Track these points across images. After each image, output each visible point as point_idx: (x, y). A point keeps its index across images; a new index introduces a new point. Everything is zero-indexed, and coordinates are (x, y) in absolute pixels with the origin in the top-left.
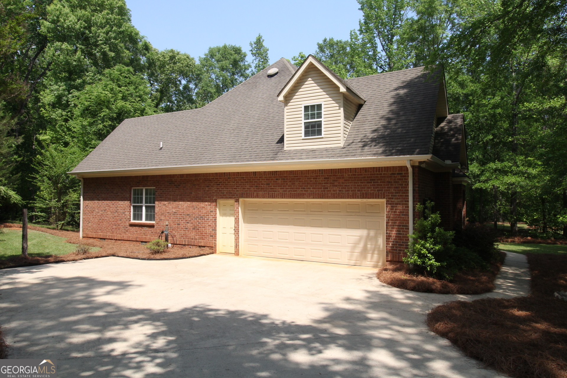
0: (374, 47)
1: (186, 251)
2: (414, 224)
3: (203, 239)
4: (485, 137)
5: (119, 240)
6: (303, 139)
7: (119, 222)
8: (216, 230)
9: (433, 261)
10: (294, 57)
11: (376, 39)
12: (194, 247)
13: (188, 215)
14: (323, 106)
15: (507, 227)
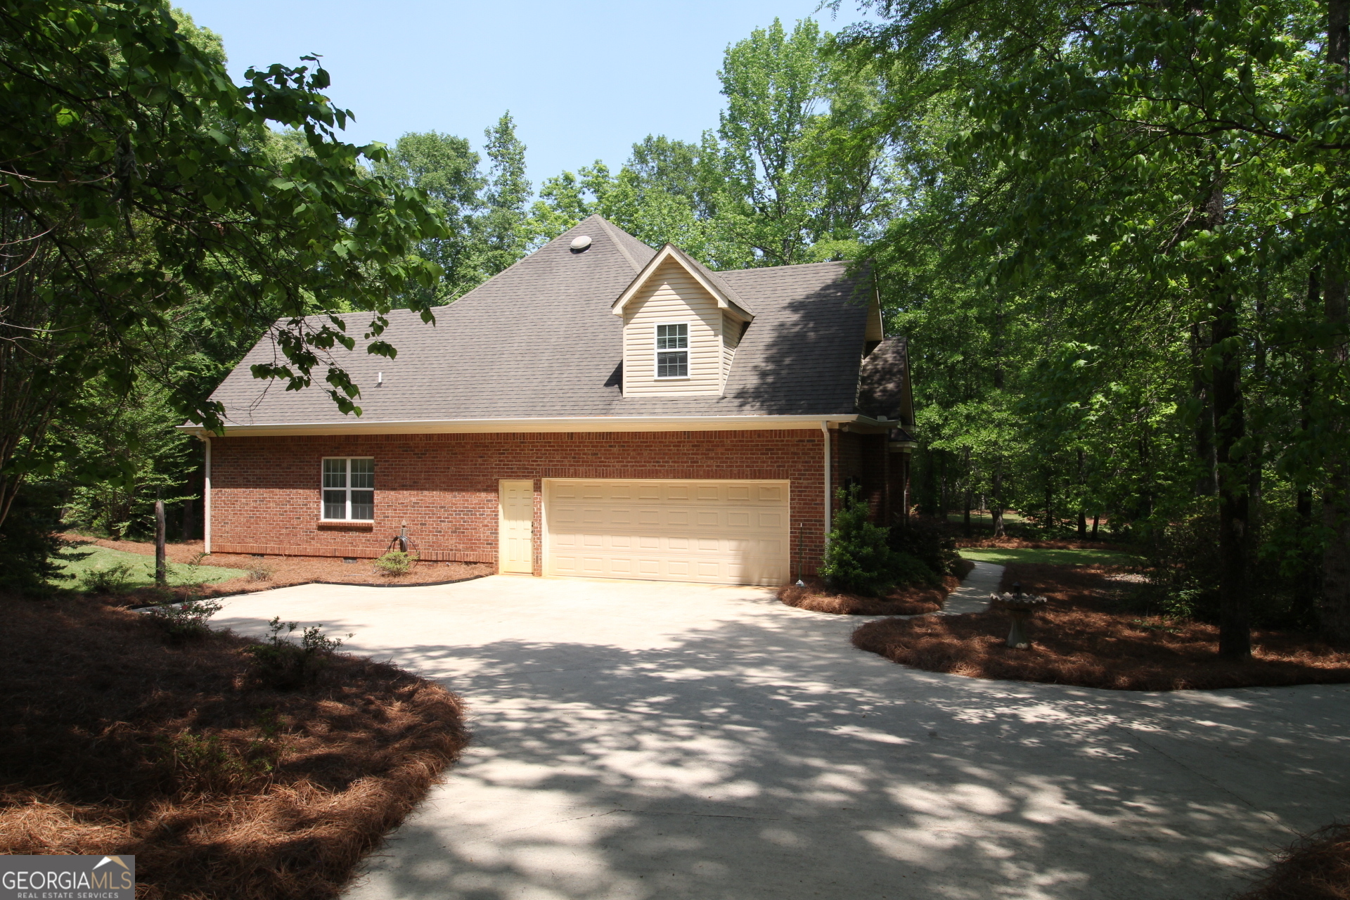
0: (750, 171)
1: (441, 571)
2: (832, 517)
3: (473, 550)
4: (951, 357)
5: (295, 556)
6: (656, 381)
7: (295, 522)
8: (497, 533)
9: (859, 571)
10: (584, 169)
11: (752, 150)
12: (455, 564)
13: (441, 507)
14: (689, 329)
15: (988, 520)
